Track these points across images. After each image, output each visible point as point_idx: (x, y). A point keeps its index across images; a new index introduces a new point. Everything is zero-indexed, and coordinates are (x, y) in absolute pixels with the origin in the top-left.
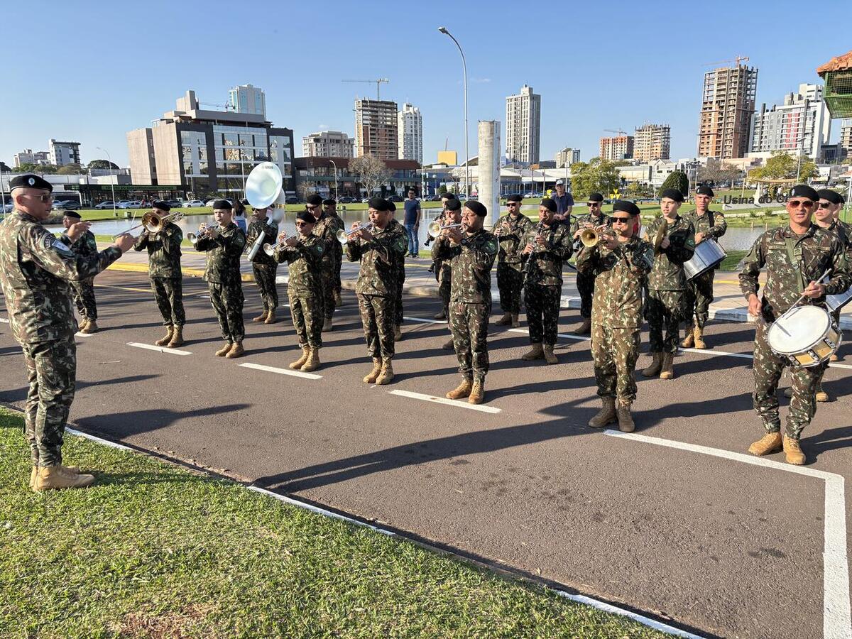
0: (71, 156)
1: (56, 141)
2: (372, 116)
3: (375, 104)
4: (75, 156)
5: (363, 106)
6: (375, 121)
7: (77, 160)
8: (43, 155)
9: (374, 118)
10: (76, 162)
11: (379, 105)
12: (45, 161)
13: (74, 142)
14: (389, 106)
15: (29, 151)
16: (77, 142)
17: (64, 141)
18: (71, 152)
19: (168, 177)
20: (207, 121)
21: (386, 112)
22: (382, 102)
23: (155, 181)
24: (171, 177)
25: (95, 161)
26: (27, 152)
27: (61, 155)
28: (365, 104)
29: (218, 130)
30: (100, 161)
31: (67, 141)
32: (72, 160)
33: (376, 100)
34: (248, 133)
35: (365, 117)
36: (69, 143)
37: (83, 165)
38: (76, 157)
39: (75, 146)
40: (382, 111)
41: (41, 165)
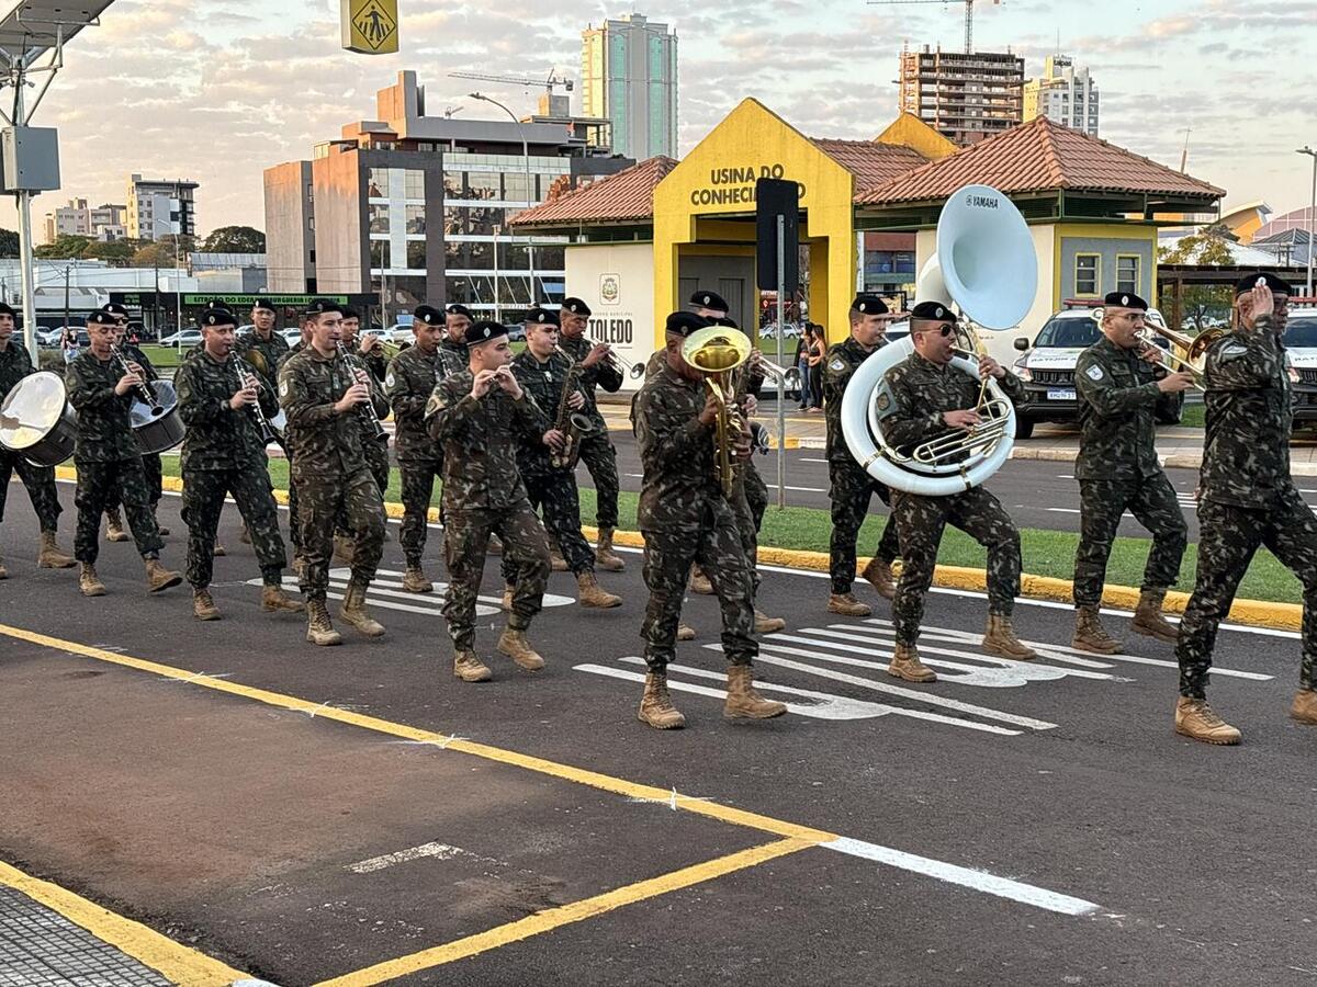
0: (174, 216)
1: (143, 179)
2: (950, 96)
3: (958, 64)
4: (184, 216)
5: (922, 69)
6: (955, 109)
7: (185, 225)
8: (112, 211)
9: (954, 102)
10: (184, 230)
11: (969, 64)
12: (114, 229)
13: (183, 181)
14: (996, 66)
15: (82, 203)
16: (191, 181)
17: (160, 180)
18: (176, 206)
19: (338, 275)
20: (434, 142)
21: (990, 85)
22: (979, 57)
23: (311, 284)
24: (344, 275)
25: (224, 230)
26: (76, 206)
27: (150, 215)
28: (926, 63)
29: (455, 163)
30: (236, 230)
31: (169, 180)
32: (176, 228)
33: (962, 52)
34: (490, 169)
35: (926, 100)
36: (170, 185)
37: (198, 238)
38: (185, 217)
39: (185, 188)
40: (976, 83)
41: (103, 239)
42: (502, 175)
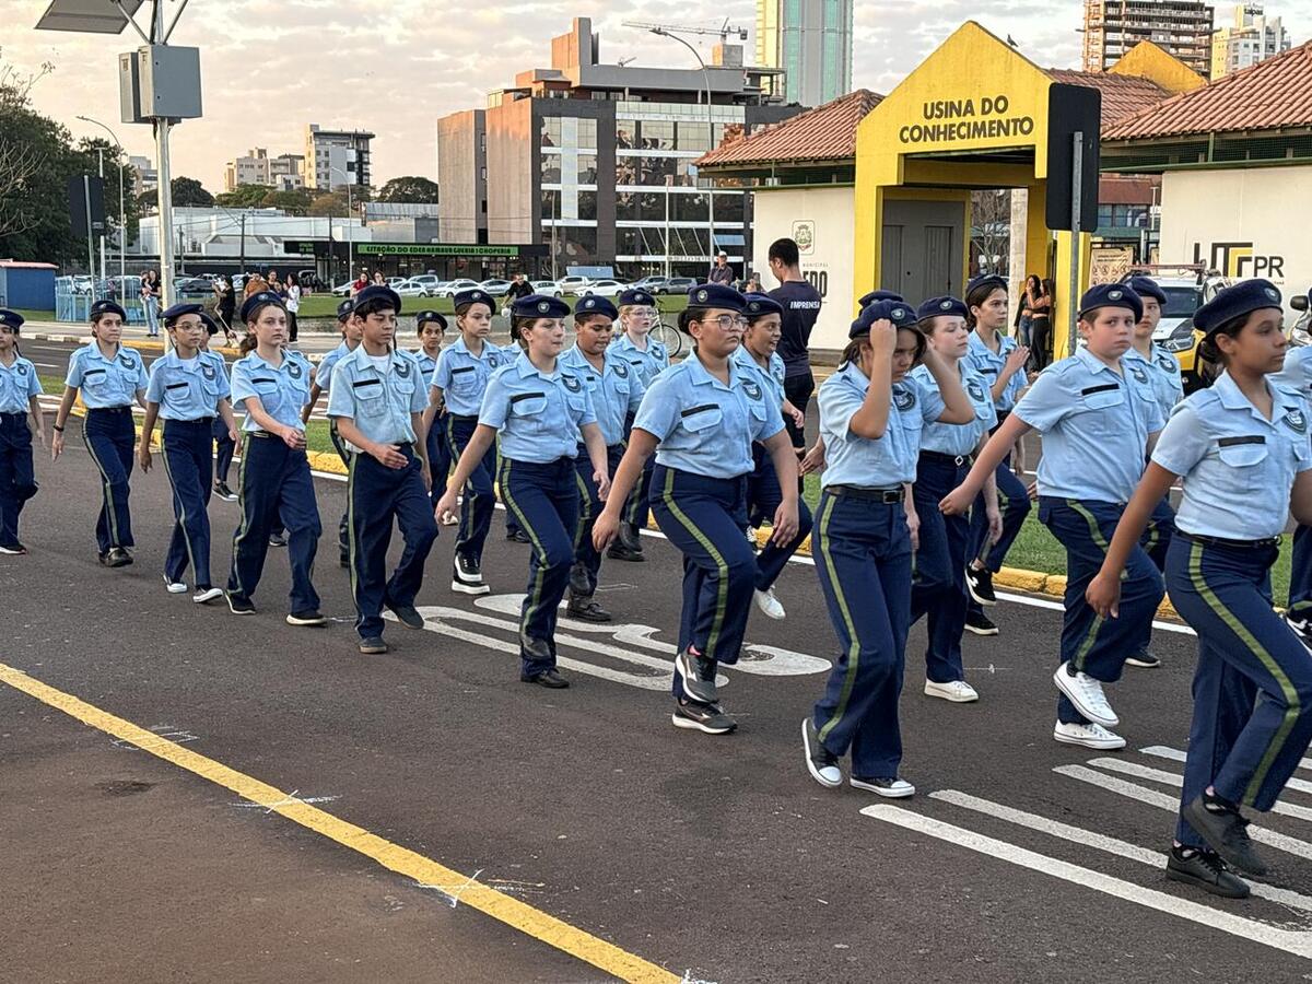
0: (350, 167)
1: (321, 129)
3: (1144, 12)
4: (360, 166)
5: (1107, 18)
7: (362, 175)
8: (291, 161)
10: (360, 180)
11: (1156, 12)
12: (292, 179)
13: (360, 131)
14: (1185, 14)
15: (262, 152)
16: (368, 131)
17: (338, 130)
18: (352, 156)
19: (509, 226)
20: (608, 90)
21: (1177, 33)
22: (1167, 5)
23: (482, 235)
24: (515, 225)
25: (398, 181)
26: (256, 156)
27: (327, 165)
28: (1111, 11)
29: (628, 112)
30: (409, 181)
31: (346, 130)
32: (352, 178)
34: (663, 118)
35: (1111, 49)
36: (348, 135)
37: (374, 188)
38: (361, 168)
39: (362, 139)
40: (1163, 31)
41: (282, 189)
42: (675, 124)
